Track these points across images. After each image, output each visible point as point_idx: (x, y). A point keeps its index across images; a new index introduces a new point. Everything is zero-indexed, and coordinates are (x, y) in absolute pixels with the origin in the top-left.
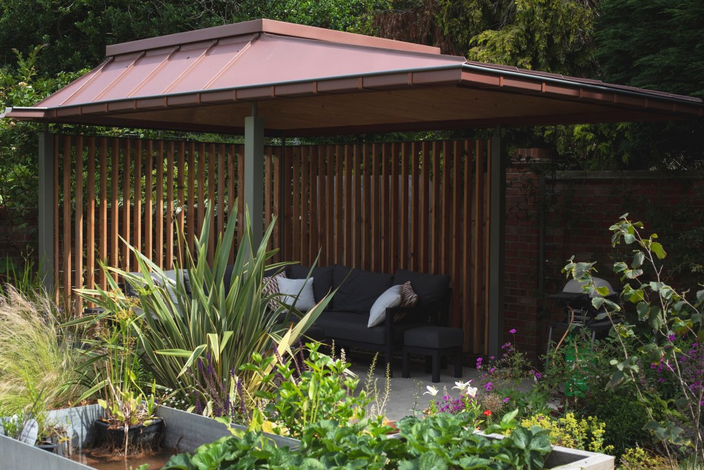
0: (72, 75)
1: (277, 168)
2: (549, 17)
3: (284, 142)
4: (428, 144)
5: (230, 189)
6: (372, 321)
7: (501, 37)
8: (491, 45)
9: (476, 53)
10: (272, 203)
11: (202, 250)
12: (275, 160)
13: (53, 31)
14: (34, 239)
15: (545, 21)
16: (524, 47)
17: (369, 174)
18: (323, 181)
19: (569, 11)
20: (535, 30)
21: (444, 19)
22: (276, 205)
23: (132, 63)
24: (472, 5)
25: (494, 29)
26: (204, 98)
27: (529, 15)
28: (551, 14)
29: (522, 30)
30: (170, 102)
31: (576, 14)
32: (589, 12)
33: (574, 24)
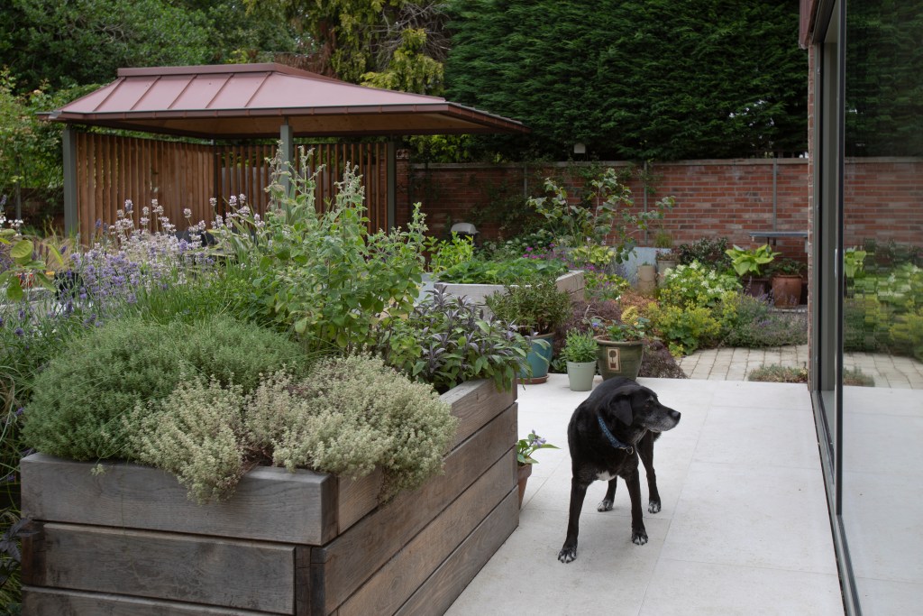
7: (383, 77)
8: (376, 82)
15: (412, 69)
19: (428, 64)
20: (406, 75)
21: (339, 62)
22: (212, 188)
23: (150, 84)
24: (358, 55)
25: (374, 71)
26: (252, 113)
27: (403, 64)
28: (416, 65)
29: (398, 74)
30: (220, 114)
31: (432, 67)
32: (441, 65)
33: (431, 72)
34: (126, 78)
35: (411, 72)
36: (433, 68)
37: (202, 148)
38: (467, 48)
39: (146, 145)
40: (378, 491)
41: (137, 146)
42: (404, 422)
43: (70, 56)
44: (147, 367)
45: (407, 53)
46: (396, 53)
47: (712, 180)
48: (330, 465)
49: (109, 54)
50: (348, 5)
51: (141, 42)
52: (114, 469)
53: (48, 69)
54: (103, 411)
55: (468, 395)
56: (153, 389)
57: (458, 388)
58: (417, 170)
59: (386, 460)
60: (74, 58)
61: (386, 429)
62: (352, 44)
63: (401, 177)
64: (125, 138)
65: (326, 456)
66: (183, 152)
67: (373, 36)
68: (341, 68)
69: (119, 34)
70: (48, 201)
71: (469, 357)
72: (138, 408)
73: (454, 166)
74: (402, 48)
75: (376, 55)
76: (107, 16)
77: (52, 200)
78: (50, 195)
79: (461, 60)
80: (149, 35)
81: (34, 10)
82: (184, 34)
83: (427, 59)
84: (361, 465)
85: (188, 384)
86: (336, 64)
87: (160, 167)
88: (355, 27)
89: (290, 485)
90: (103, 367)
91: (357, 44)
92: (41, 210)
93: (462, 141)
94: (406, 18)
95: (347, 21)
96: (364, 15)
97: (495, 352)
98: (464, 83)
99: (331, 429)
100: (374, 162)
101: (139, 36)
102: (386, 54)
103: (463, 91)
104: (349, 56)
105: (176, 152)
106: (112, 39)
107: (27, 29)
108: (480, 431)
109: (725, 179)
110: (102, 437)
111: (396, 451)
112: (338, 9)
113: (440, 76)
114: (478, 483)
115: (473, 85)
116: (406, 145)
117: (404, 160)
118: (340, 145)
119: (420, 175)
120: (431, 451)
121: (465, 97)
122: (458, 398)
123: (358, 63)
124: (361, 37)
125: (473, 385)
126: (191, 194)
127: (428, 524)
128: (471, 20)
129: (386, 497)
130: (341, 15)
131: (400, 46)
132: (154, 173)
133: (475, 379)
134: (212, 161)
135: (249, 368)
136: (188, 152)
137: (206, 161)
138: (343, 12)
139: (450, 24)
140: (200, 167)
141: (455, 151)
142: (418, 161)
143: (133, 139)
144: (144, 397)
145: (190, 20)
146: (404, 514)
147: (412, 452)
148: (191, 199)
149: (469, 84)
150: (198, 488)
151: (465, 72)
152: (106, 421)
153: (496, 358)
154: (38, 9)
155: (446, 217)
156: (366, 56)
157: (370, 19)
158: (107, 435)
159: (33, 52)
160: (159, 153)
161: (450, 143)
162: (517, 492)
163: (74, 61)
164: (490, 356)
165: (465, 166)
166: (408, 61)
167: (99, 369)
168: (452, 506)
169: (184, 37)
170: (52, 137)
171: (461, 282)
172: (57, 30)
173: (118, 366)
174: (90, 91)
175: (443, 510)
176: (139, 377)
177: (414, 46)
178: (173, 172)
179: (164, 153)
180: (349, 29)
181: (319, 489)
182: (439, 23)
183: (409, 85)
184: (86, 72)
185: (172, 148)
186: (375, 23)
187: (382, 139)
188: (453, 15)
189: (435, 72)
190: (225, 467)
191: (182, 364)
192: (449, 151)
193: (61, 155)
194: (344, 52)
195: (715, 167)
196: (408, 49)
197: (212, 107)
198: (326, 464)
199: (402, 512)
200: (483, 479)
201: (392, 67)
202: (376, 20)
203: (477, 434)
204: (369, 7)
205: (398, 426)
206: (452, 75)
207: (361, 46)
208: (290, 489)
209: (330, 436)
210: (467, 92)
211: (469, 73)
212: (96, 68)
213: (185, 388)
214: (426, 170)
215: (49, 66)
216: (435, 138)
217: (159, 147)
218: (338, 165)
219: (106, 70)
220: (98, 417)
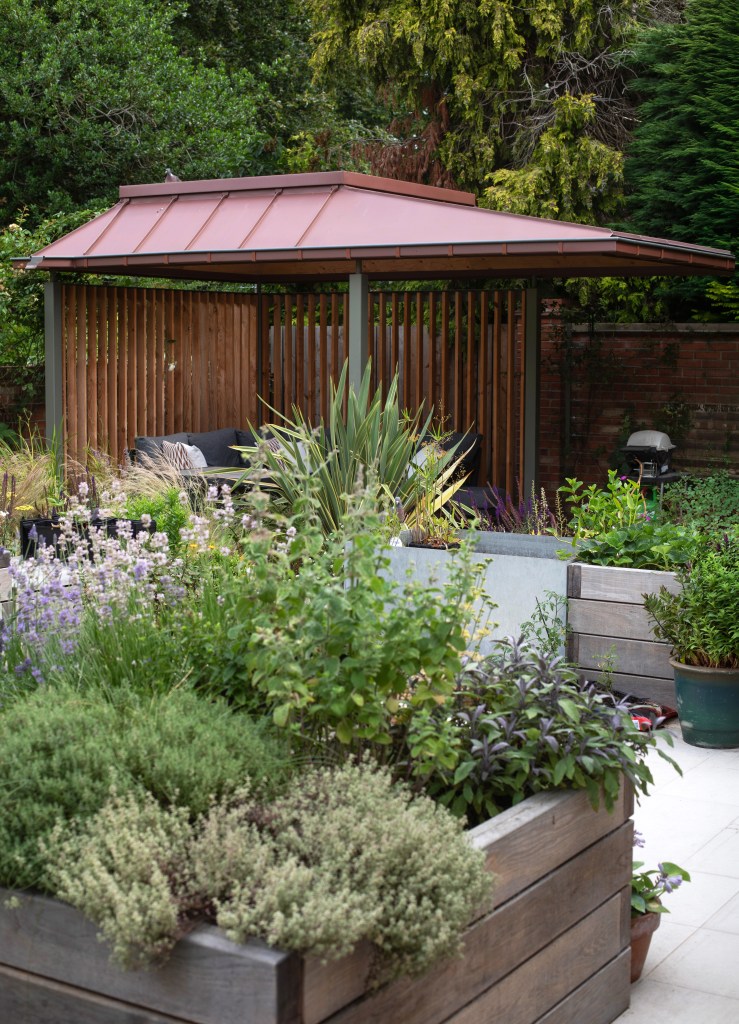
2: (575, 160)
7: (522, 177)
8: (510, 187)
9: (494, 194)
15: (571, 163)
16: (547, 189)
19: (598, 153)
20: (560, 173)
21: (450, 153)
22: (253, 361)
23: (163, 209)
24: (483, 141)
25: (509, 168)
26: (307, 256)
27: (555, 157)
28: (577, 156)
29: (547, 172)
30: (261, 257)
31: (605, 157)
32: (619, 155)
33: (603, 167)
34: (131, 200)
35: (569, 168)
36: (606, 160)
37: (238, 298)
38: (664, 125)
39: (159, 298)
40: (366, 972)
41: (146, 301)
42: (404, 881)
43: (61, 158)
44: (72, 771)
45: (562, 136)
46: (544, 138)
48: (291, 942)
49: (114, 151)
50: (466, 59)
51: (160, 127)
52: (32, 902)
53: (33, 179)
54: (19, 826)
55: (535, 820)
56: (78, 801)
57: (523, 805)
58: (576, 335)
59: (374, 936)
60: (67, 161)
61: (374, 893)
62: (472, 123)
63: (547, 345)
64: (129, 288)
65: (286, 929)
66: (211, 306)
67: (508, 107)
68: (455, 163)
69: (128, 119)
70: (24, 388)
71: (544, 758)
72: (58, 829)
73: (639, 327)
74: (555, 128)
75: (514, 139)
76: (112, 95)
77: (30, 387)
78: (27, 380)
79: (654, 145)
80: (170, 118)
81: (17, 95)
82: (221, 109)
83: (595, 146)
84: (333, 946)
85: (120, 801)
86: (447, 156)
87: (178, 333)
88: (478, 96)
89: (238, 961)
90: (20, 765)
91: (480, 122)
92: (16, 400)
93: (654, 285)
94: (563, 76)
95: (464, 86)
96: (494, 75)
97: (589, 752)
98: (659, 185)
99: (295, 891)
100: (504, 319)
101: (156, 121)
102: (527, 137)
103: (655, 199)
104: (468, 142)
105: (201, 305)
106: (119, 129)
107: (7, 123)
108: (557, 872)
110: (16, 862)
111: (387, 924)
112: (450, 68)
113: (618, 174)
114: (550, 949)
115: (672, 189)
116: (560, 292)
117: (551, 316)
118: (450, 295)
119: (582, 342)
120: (439, 930)
121: (659, 210)
122: (518, 825)
123: (482, 154)
124: (488, 110)
125: (550, 800)
126: (222, 372)
127: (456, 1012)
128: (672, 77)
129: (375, 984)
130: (456, 77)
131: (552, 125)
132: (169, 341)
133: (553, 790)
134: (254, 319)
135: (199, 783)
136: (218, 306)
137: (245, 319)
138: (458, 72)
139: (635, 84)
140: (237, 328)
141: (642, 301)
142: (576, 319)
143: (140, 290)
144: (67, 815)
145: (232, 85)
146: (413, 1001)
147: (412, 928)
148: (222, 380)
149: (667, 188)
150: (120, 953)
151: (659, 167)
152: (22, 841)
153: (588, 761)
154: (21, 93)
155: (623, 417)
156: (495, 142)
157: (501, 81)
158: (21, 860)
159: (15, 155)
160: (177, 309)
161: (632, 289)
162: (630, 956)
163: (68, 164)
164: (578, 759)
165: (657, 327)
166: (564, 151)
167: (17, 768)
168: (502, 985)
169: (221, 113)
170: (31, 293)
171: (612, 564)
172: (46, 120)
173: (37, 766)
174: (83, 222)
175: (485, 991)
176: (61, 784)
177: (574, 125)
178: (196, 338)
179: (185, 309)
180: (467, 99)
181: (274, 972)
182: (619, 81)
183: (565, 190)
184: (83, 180)
185: (195, 300)
186: (510, 87)
187: (519, 282)
188: (641, 69)
189: (610, 167)
190: (155, 927)
191: (113, 773)
192: (630, 302)
193: (42, 319)
194: (459, 137)
196: (564, 130)
197: (247, 248)
198: (286, 940)
199: (410, 997)
200: (561, 941)
201: (537, 160)
202: (512, 81)
203: (550, 877)
204: (501, 61)
205: (395, 886)
206: (640, 171)
207: (487, 125)
208: (239, 965)
209: (293, 901)
210: (663, 202)
211: (667, 169)
212: (97, 172)
213: (115, 807)
214: (591, 334)
215: (34, 176)
216: (607, 281)
217: (177, 300)
218: (447, 325)
219: (110, 174)
220: (13, 833)
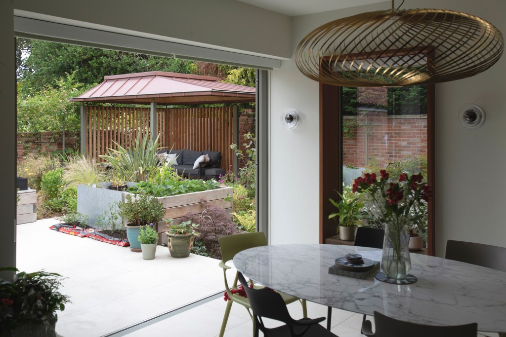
0: (92, 86)
1: (164, 116)
3: (166, 107)
4: (214, 108)
5: (147, 123)
6: (195, 167)
8: (235, 75)
9: (230, 77)
10: (162, 128)
11: (137, 143)
12: (164, 113)
13: (79, 64)
14: (79, 142)
16: (244, 76)
17: (198, 117)
18: (180, 120)
34: (107, 80)
47: (408, 128)
109: (416, 127)
195: (410, 119)
